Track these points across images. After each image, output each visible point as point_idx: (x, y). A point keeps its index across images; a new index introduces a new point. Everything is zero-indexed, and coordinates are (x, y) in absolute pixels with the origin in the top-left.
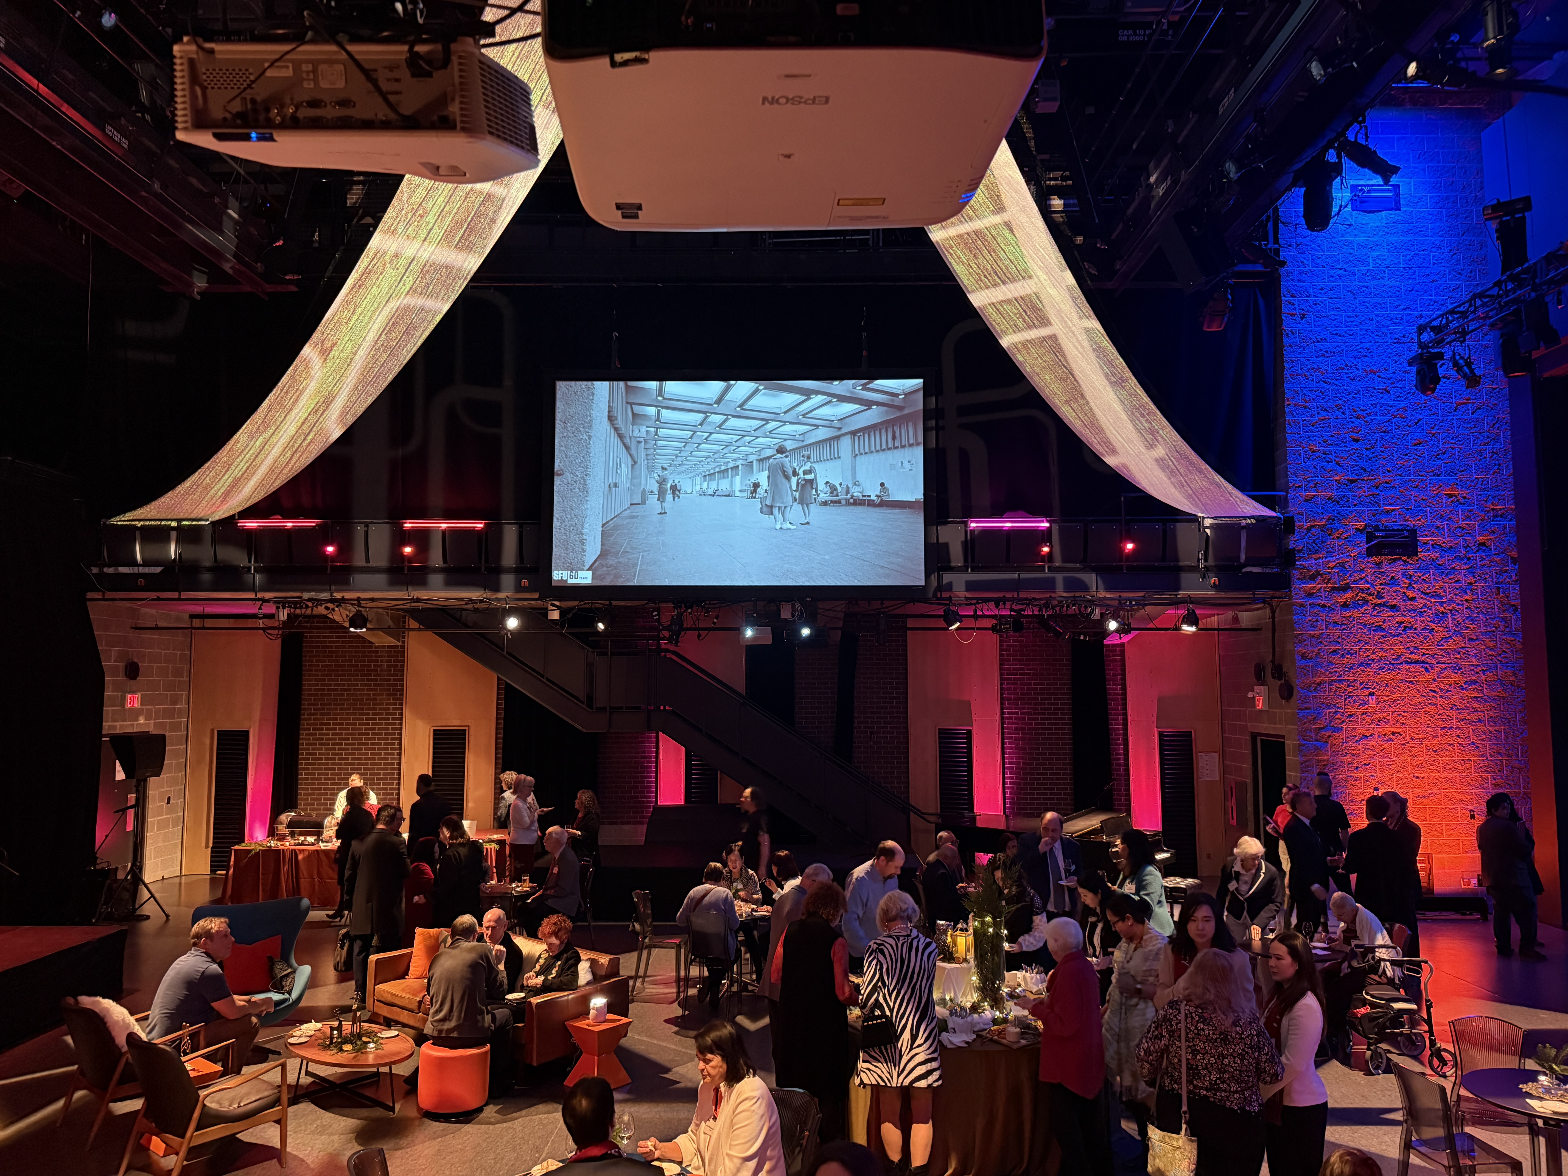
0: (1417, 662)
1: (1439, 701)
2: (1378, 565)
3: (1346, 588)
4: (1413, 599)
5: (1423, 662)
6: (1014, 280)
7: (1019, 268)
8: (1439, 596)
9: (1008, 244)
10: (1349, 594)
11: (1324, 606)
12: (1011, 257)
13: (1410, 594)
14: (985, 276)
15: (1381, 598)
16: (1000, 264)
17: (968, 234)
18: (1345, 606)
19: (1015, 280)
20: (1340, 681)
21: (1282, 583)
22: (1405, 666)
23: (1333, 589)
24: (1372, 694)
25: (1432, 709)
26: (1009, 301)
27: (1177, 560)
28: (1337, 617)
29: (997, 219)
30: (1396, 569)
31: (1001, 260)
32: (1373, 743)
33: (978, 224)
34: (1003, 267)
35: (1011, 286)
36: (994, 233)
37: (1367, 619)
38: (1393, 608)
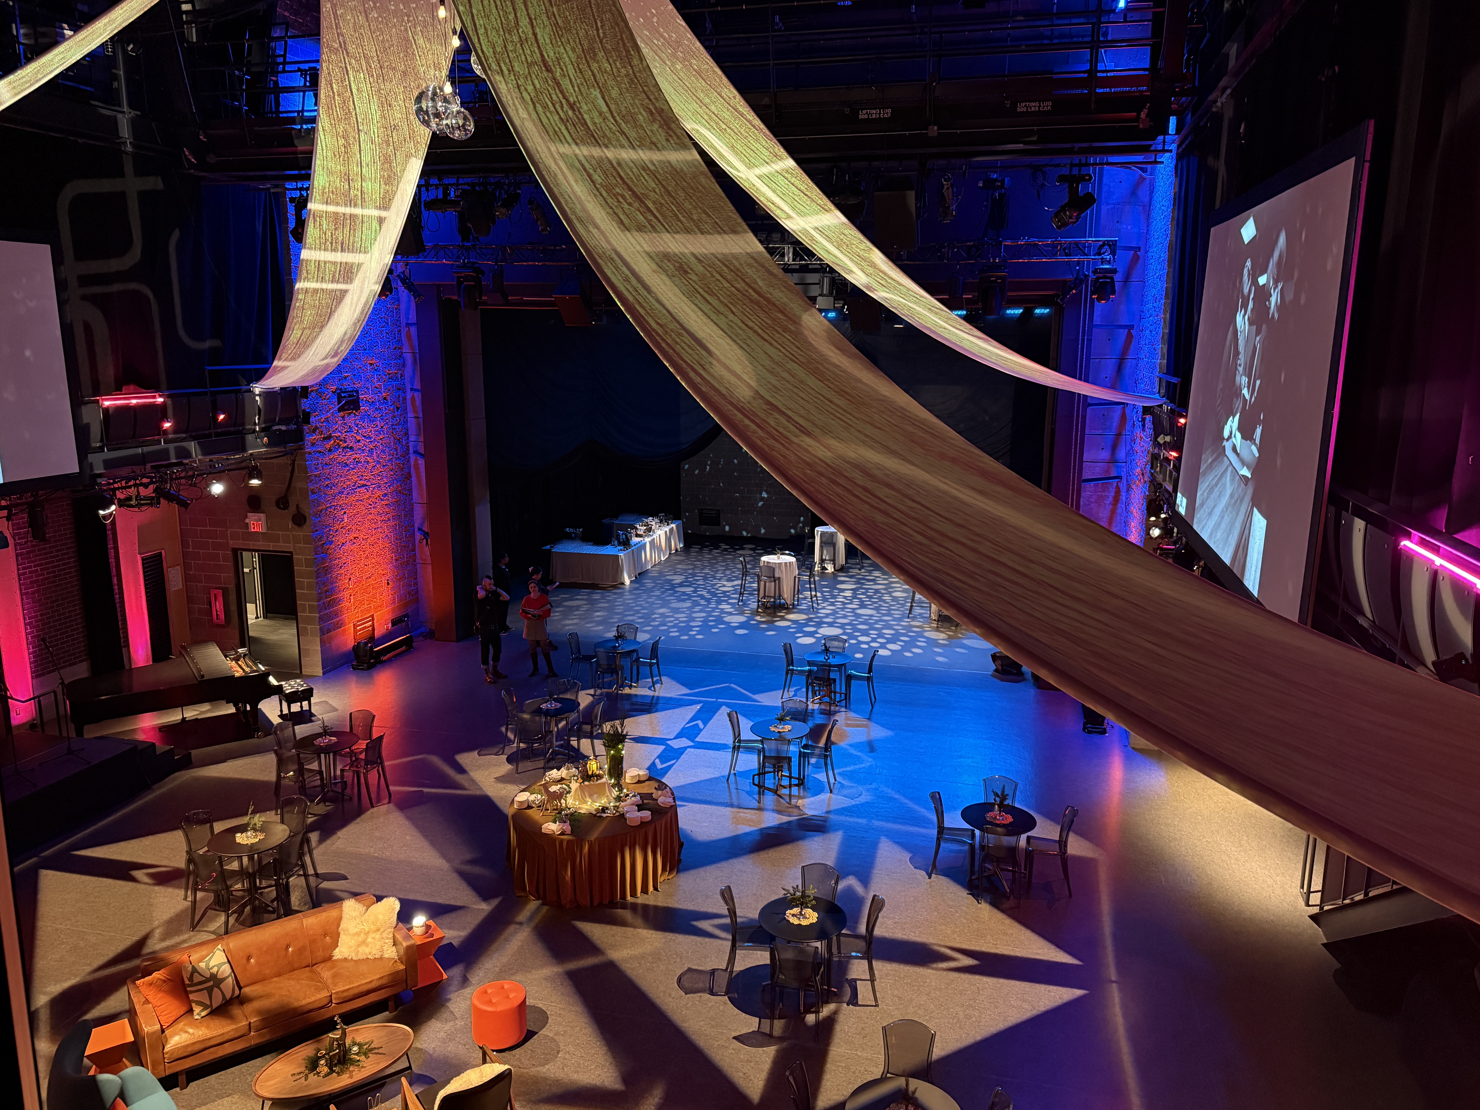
0: (363, 486)
1: (373, 511)
2: (343, 417)
3: (329, 438)
4: (359, 441)
5: (366, 485)
6: (351, 250)
7: (363, 245)
8: (370, 438)
9: (370, 229)
10: (332, 442)
11: (320, 452)
12: (364, 237)
13: (358, 438)
14: (331, 243)
15: (345, 442)
16: (351, 239)
17: (344, 214)
18: (330, 450)
19: (353, 252)
20: (331, 507)
21: (298, 437)
22: (359, 490)
23: (324, 438)
24: (345, 513)
25: (370, 517)
26: (335, 263)
27: (243, 424)
28: (327, 459)
29: (376, 213)
30: (351, 420)
31: (355, 236)
32: (347, 548)
33: (358, 211)
34: (351, 241)
35: (345, 255)
36: (365, 219)
37: (341, 459)
38: (351, 448)
